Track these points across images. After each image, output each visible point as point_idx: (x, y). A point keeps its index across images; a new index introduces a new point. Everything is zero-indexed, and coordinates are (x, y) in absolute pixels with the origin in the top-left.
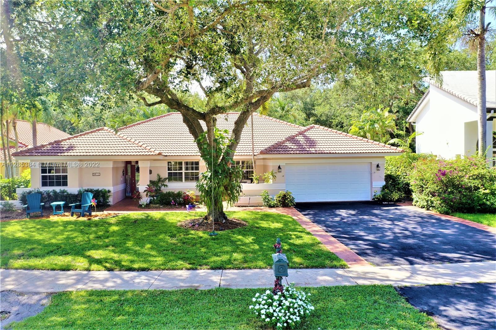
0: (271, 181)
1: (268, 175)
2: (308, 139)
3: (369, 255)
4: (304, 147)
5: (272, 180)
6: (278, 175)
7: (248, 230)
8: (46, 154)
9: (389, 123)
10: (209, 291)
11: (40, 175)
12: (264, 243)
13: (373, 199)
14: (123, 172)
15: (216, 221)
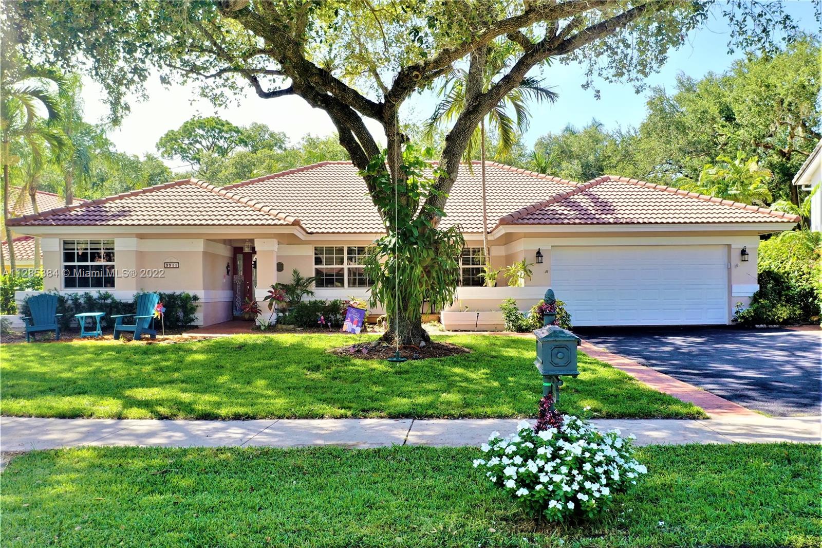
0: (521, 282)
1: (516, 268)
2: (595, 200)
3: (754, 400)
4: (589, 212)
5: (523, 280)
6: (535, 268)
7: (474, 359)
8: (72, 222)
9: (755, 189)
10: (377, 452)
11: (59, 264)
12: (510, 379)
13: (735, 320)
14: (228, 266)
15: (406, 345)
